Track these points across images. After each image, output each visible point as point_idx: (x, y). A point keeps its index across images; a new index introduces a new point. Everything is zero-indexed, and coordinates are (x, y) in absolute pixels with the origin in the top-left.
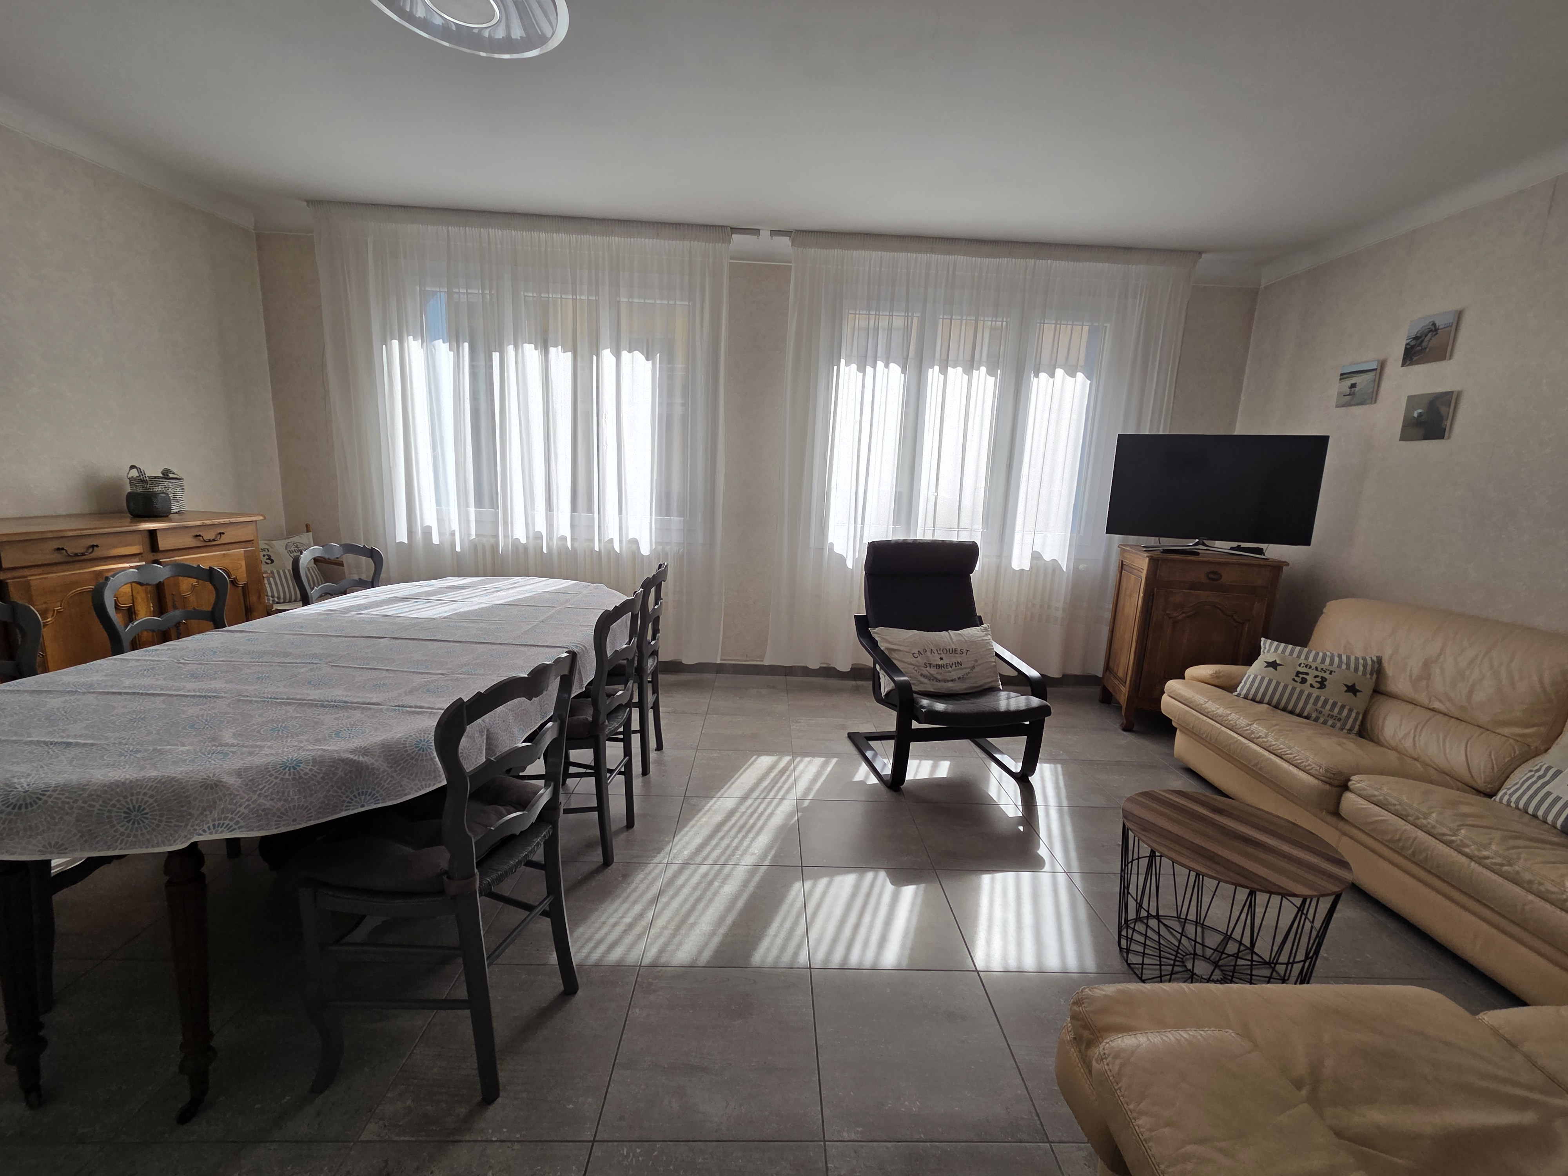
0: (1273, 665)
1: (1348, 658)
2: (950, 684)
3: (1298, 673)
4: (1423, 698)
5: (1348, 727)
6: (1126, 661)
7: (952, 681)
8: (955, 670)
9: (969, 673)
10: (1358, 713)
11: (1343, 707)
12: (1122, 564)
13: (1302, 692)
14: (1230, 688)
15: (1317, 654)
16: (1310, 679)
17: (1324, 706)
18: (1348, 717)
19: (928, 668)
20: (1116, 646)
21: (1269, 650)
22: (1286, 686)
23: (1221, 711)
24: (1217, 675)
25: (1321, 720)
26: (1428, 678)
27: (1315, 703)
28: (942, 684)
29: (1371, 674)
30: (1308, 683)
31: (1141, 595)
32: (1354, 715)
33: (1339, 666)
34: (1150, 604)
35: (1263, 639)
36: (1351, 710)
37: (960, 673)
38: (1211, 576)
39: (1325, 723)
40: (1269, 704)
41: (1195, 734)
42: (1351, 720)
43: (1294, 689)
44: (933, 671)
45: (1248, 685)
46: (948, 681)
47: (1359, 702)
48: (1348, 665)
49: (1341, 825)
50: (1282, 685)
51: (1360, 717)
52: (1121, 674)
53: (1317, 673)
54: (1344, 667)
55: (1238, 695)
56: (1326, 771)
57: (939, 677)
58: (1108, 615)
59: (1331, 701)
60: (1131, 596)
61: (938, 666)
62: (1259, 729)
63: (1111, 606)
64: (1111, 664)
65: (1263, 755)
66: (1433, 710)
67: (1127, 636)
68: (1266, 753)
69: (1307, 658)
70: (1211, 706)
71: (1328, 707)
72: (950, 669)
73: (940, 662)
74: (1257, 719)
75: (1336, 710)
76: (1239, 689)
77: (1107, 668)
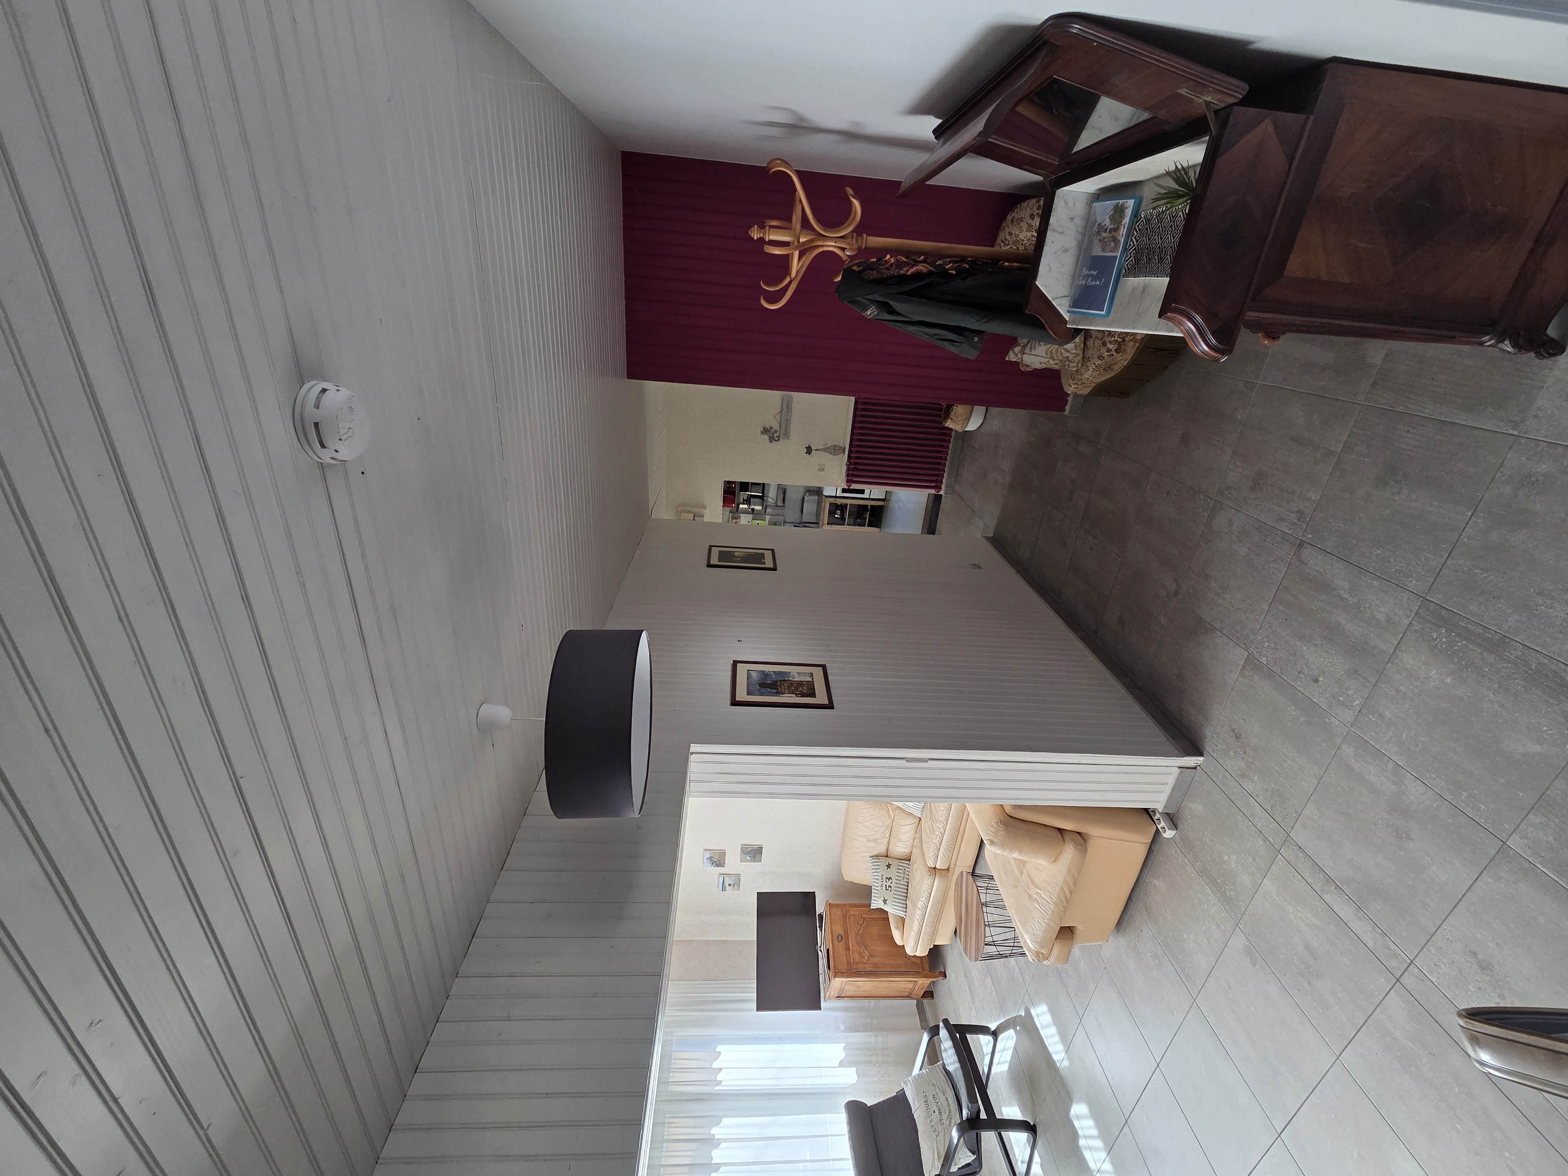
0: (885, 901)
1: (873, 869)
2: (950, 1101)
3: (886, 889)
4: (886, 840)
5: (907, 866)
6: (903, 984)
7: (947, 1100)
8: (939, 1100)
9: (938, 1087)
10: (900, 862)
11: (898, 869)
12: (838, 997)
13: (896, 887)
14: (903, 920)
15: (874, 882)
16: (888, 884)
17: (901, 877)
18: (902, 866)
19: (944, 1121)
20: (893, 994)
21: (876, 903)
22: (895, 894)
23: (916, 923)
24: (897, 928)
25: (907, 877)
26: (876, 840)
27: (900, 880)
28: (951, 1107)
29: (879, 859)
30: (891, 885)
31: (858, 979)
32: (900, 864)
33: (879, 872)
34: (863, 973)
35: (871, 908)
36: (899, 865)
37: (941, 1094)
38: (840, 940)
39: (908, 875)
40: (906, 901)
41: (934, 933)
42: (904, 865)
43: (895, 890)
44: (945, 1116)
45: (899, 912)
46: (948, 1103)
47: (894, 863)
48: (877, 869)
49: (952, 866)
50: (894, 896)
51: (901, 861)
52: (910, 986)
53: (884, 881)
54: (878, 871)
55: (906, 916)
56: (930, 876)
57: (947, 1112)
58: (873, 1002)
59: (897, 874)
60: (858, 987)
61: (940, 1113)
62: (920, 905)
63: (866, 1001)
64: (906, 994)
65: (932, 901)
66: (890, 836)
67: (885, 985)
68: (931, 900)
69: (878, 887)
70: (915, 928)
71: (900, 875)
72: (939, 1103)
73: (937, 1112)
74: (915, 905)
75: (901, 871)
76: (902, 916)
77: (909, 997)
